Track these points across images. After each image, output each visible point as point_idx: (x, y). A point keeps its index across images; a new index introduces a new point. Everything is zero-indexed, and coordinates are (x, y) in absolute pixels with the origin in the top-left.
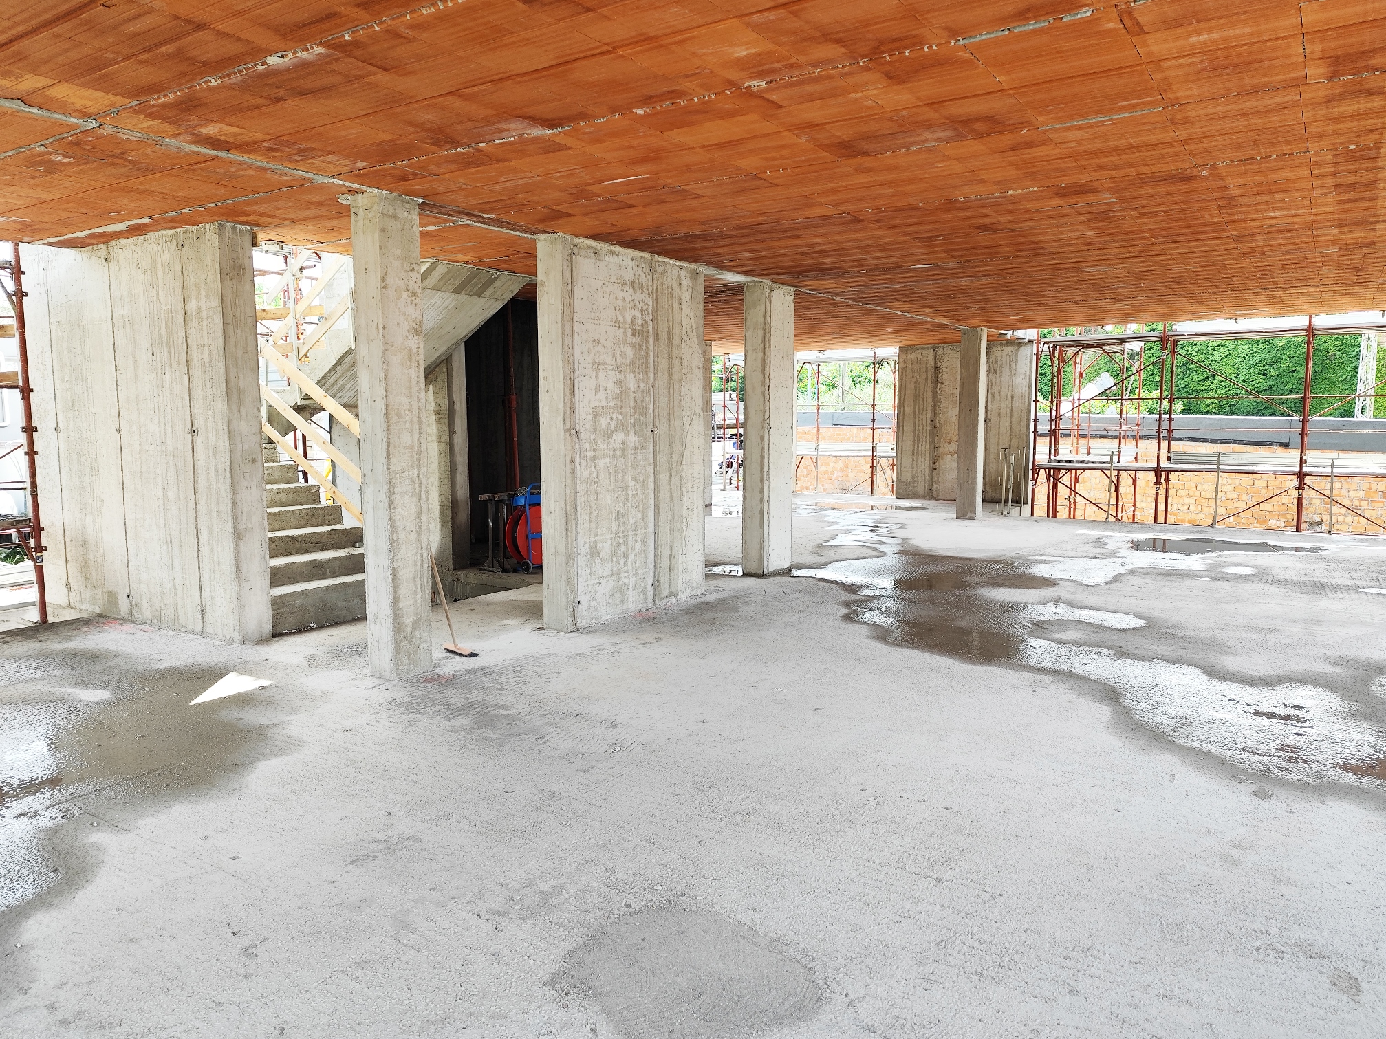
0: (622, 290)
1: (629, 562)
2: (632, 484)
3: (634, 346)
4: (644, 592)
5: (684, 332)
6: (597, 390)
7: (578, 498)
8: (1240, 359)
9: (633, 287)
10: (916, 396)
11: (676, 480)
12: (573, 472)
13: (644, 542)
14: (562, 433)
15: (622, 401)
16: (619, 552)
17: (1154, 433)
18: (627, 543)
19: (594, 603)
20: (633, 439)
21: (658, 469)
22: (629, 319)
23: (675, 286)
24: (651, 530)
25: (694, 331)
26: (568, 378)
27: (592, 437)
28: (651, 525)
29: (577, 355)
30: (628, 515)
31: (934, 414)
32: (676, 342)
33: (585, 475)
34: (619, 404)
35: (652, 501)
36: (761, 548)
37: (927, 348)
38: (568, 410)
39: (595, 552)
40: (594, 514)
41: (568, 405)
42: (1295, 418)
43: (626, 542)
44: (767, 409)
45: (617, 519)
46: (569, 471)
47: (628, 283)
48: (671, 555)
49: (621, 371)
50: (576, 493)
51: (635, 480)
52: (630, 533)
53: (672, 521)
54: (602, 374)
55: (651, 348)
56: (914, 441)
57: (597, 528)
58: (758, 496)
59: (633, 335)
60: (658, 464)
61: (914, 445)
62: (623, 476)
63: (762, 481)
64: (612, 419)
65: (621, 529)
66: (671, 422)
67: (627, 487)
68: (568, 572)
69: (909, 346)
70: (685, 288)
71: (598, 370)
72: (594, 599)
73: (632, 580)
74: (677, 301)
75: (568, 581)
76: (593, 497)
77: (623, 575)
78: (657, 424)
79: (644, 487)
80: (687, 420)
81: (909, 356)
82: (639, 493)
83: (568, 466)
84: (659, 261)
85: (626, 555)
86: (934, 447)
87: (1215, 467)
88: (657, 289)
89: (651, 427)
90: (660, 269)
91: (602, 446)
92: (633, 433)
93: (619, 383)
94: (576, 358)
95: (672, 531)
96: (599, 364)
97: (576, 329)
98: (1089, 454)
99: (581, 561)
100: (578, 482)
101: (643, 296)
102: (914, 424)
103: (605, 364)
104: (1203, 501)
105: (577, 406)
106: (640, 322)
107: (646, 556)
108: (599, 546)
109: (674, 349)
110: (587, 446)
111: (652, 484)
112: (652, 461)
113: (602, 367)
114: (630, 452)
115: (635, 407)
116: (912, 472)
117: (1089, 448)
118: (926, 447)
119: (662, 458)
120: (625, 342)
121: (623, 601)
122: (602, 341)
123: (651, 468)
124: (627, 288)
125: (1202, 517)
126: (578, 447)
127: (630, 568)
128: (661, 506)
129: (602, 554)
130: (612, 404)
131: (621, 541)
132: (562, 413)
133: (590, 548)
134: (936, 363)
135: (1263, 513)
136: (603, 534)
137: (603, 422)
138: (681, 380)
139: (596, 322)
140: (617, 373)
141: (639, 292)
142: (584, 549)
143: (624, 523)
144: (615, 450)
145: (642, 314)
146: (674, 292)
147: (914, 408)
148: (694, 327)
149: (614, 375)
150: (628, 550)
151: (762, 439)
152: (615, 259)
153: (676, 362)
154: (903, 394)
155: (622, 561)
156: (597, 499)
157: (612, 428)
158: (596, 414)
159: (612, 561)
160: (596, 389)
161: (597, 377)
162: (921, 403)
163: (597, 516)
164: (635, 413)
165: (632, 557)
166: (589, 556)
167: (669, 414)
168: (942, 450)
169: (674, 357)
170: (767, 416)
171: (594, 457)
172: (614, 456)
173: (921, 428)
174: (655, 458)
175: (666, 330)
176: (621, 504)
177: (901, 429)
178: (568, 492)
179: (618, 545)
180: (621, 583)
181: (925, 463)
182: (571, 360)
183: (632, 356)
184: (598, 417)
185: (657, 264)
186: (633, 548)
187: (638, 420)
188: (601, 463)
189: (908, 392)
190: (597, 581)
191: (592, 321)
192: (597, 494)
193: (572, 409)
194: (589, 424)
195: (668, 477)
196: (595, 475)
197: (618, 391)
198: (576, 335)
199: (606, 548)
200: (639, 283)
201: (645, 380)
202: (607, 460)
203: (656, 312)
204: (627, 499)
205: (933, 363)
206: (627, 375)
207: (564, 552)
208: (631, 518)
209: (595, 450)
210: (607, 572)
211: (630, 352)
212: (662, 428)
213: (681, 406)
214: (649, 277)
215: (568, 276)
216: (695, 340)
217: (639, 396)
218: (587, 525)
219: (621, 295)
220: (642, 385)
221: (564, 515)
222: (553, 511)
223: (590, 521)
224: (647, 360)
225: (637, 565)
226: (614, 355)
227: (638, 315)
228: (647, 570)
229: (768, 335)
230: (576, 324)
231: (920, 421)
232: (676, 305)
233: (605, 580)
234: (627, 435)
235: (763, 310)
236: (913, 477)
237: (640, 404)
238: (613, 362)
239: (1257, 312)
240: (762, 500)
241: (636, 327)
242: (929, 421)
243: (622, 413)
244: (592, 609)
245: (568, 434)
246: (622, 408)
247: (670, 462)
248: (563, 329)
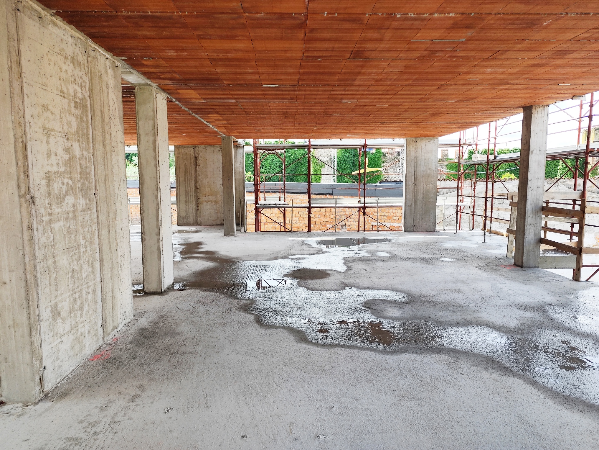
0: (65, 63)
1: (84, 313)
2: (82, 242)
3: (77, 117)
4: (96, 335)
5: (111, 112)
6: (49, 155)
7: (38, 265)
9: (73, 63)
10: (186, 172)
11: (112, 233)
12: (31, 239)
13: (94, 292)
14: (17, 199)
15: (70, 167)
16: (76, 306)
17: (306, 191)
18: (82, 296)
19: (58, 363)
20: (81, 202)
21: (100, 226)
22: (72, 92)
23: (103, 72)
24: (98, 279)
25: (117, 113)
26: (20, 140)
27: (47, 202)
28: (98, 275)
29: (28, 118)
30: (81, 271)
31: (196, 181)
32: (107, 119)
33: (43, 240)
34: (68, 170)
35: (98, 255)
37: (190, 147)
38: (22, 176)
39: (56, 313)
40: (53, 277)
41: (22, 169)
43: (81, 296)
44: (158, 176)
45: (73, 277)
46: (26, 238)
47: (69, 57)
48: (112, 296)
49: (68, 139)
50: (35, 260)
51: (85, 238)
52: (84, 286)
53: (112, 269)
54: (52, 140)
55: (90, 121)
56: (186, 195)
57: (56, 290)
58: (156, 238)
59: (76, 107)
60: (100, 222)
61: (186, 197)
62: (76, 236)
64: (63, 184)
65: (76, 285)
66: (107, 186)
67: (78, 247)
68: (31, 343)
69: (180, 146)
70: (110, 76)
71: (48, 135)
72: (58, 358)
73: (87, 327)
74: (105, 85)
75: (33, 352)
76: (51, 261)
77: (80, 326)
78: (98, 188)
79: (92, 243)
80: (117, 184)
81: (180, 151)
82: (88, 249)
83: (26, 234)
84: (91, 46)
85: (81, 308)
86: (197, 198)
88: (91, 70)
89: (93, 191)
90: (92, 53)
91: (57, 210)
92: (81, 197)
93: (67, 150)
94: (27, 121)
95: (112, 276)
96: (49, 130)
97: (25, 90)
99: (44, 326)
100: (37, 248)
101: (81, 74)
102: (186, 186)
103: (54, 131)
105: (30, 171)
106: (80, 95)
107: (96, 303)
108: (59, 306)
109: (106, 125)
110: (42, 211)
111: (97, 240)
112: (96, 220)
113: (52, 133)
114: (79, 214)
115: (81, 173)
116: (186, 211)
118: (193, 199)
119: (102, 217)
120: (70, 113)
121: (81, 350)
122: (50, 107)
123: (95, 227)
124: (68, 62)
126: (34, 212)
127: (85, 318)
128: (104, 257)
129: (62, 313)
130: (63, 169)
131: (77, 296)
132: (15, 178)
133: (52, 311)
134: (195, 155)
136: (62, 294)
137: (56, 186)
138: (111, 152)
139: (44, 87)
140: (65, 140)
141: (78, 69)
142: (46, 314)
143: (78, 279)
144: (67, 213)
145: (82, 90)
146: (103, 77)
147: (185, 178)
148: (117, 110)
149: (62, 143)
150: (82, 302)
151: (157, 197)
152: (60, 32)
153: (107, 136)
154: (178, 170)
155: (79, 313)
156: (55, 262)
157: (64, 192)
158: (49, 178)
159: (71, 317)
160: (48, 154)
161: (48, 142)
162: (189, 176)
163: (56, 278)
164: (81, 178)
165: (86, 308)
166: (51, 320)
167: (105, 180)
168: (201, 200)
169: (106, 131)
170: (158, 182)
171: (50, 222)
172: (67, 219)
173: (189, 189)
174: (98, 217)
175: (99, 108)
176: (75, 262)
177: (178, 189)
178: (27, 260)
179: (75, 301)
180: (79, 333)
181: (193, 207)
182: (22, 122)
183: (76, 126)
184: (51, 182)
185: (90, 48)
186: (86, 300)
187: (83, 185)
188: (57, 226)
189: (181, 170)
190: (59, 340)
191: (40, 86)
192: (54, 257)
193: (26, 174)
194: (43, 189)
195: (107, 232)
196: (52, 239)
197: (66, 157)
198: (25, 97)
199: (64, 306)
200: (78, 61)
201: (87, 149)
202: (61, 223)
203: (91, 90)
204: (80, 257)
205: (194, 155)
206: (73, 143)
207: (26, 322)
208: (83, 273)
209: (50, 214)
210: (68, 328)
211: (74, 123)
212: (101, 192)
213: (113, 173)
214: (85, 58)
216: (118, 120)
217: (83, 163)
218: (47, 290)
219: (65, 67)
220: (85, 153)
221: (23, 285)
222: (8, 281)
223: (50, 285)
224: (87, 132)
225: (90, 313)
226: (61, 123)
227: (79, 89)
228: (97, 315)
229: (156, 125)
230: (25, 85)
231: (189, 186)
232: (105, 88)
233: (66, 336)
234: (76, 198)
236: (187, 214)
237: (84, 170)
238: (61, 130)
240: (158, 240)
241: (77, 100)
242: (193, 185)
243: (71, 178)
244: (56, 369)
245: (23, 200)
246: (71, 173)
247: (108, 220)
248: (11, 87)
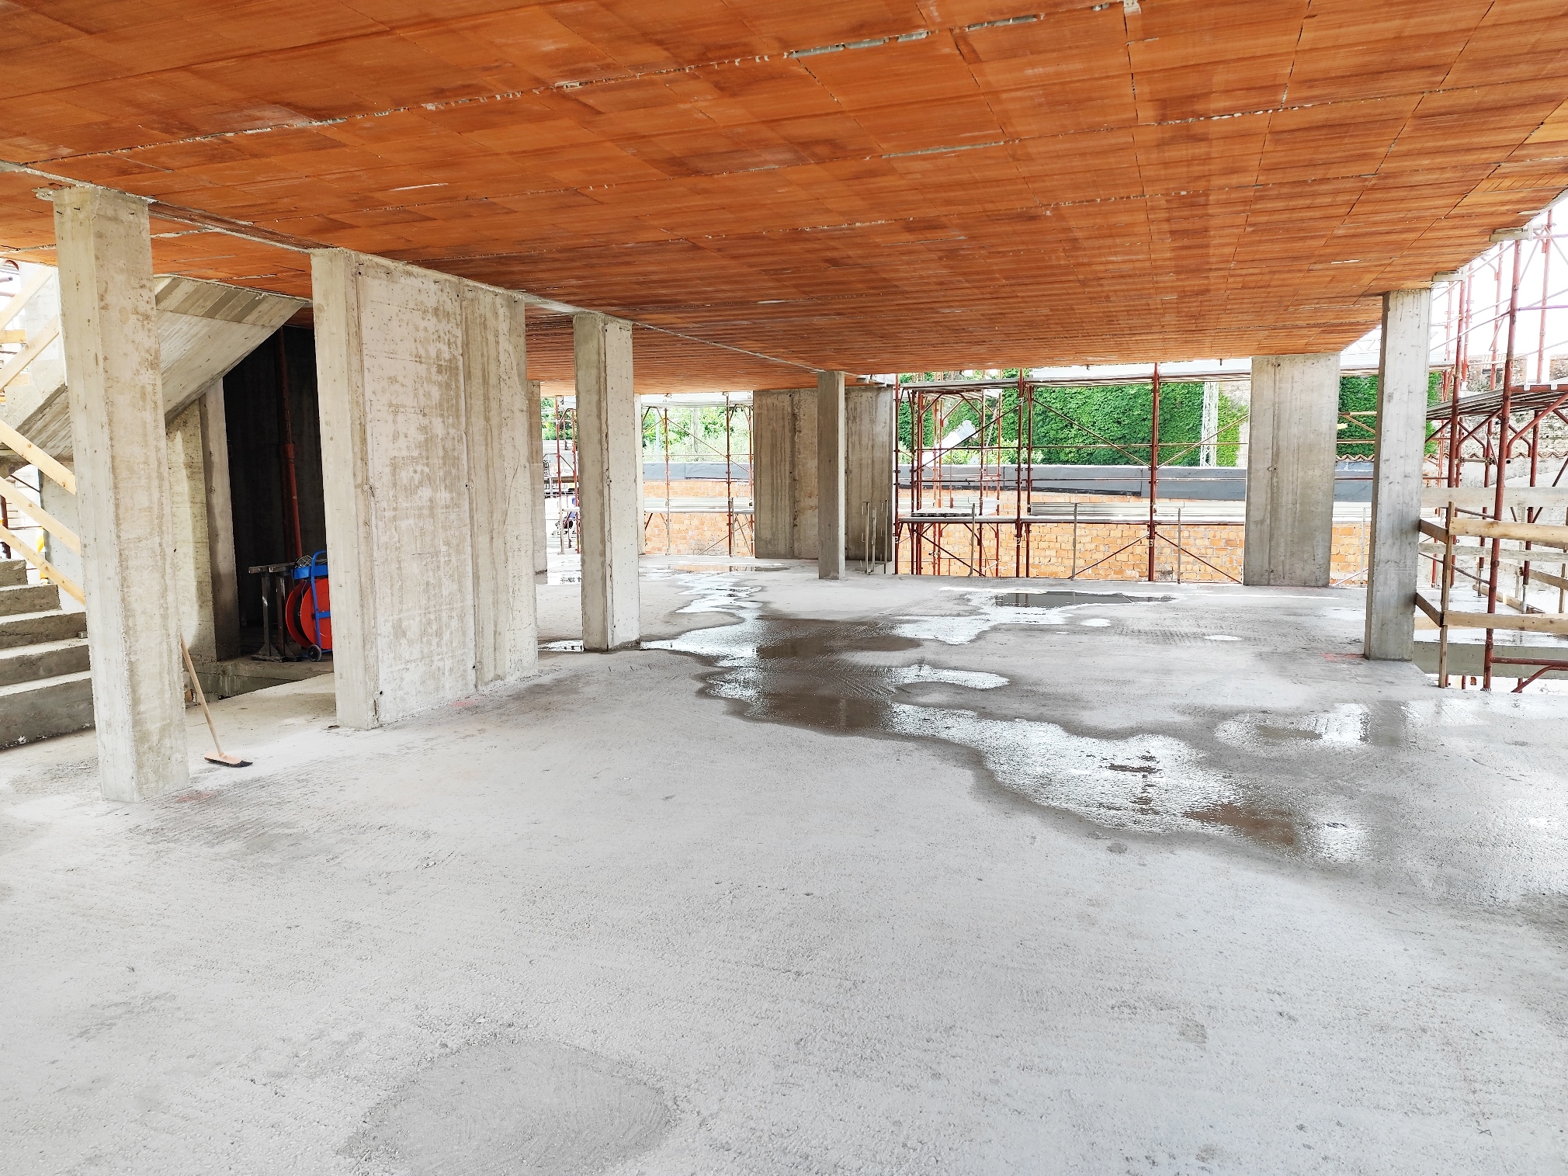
0: (423, 319)
1: (443, 642)
2: (444, 549)
3: (440, 385)
4: (464, 676)
5: (502, 369)
6: (396, 437)
7: (376, 567)
8: (1097, 407)
9: (437, 315)
10: (773, 446)
11: (498, 543)
12: (368, 536)
13: (461, 618)
14: (353, 489)
15: (427, 450)
16: (430, 630)
17: (1014, 484)
18: (440, 620)
19: (400, 693)
20: (444, 496)
21: (476, 530)
22: (433, 354)
23: (489, 315)
24: (469, 602)
25: (515, 368)
26: (358, 422)
27: (391, 494)
28: (469, 597)
29: (368, 395)
30: (440, 586)
31: (793, 464)
32: (493, 381)
33: (384, 539)
34: (424, 454)
35: (469, 569)
36: (605, 619)
37: (783, 393)
38: (359, 462)
39: (399, 632)
40: (397, 586)
41: (359, 456)
42: (1146, 467)
43: (438, 619)
44: (606, 460)
45: (426, 591)
46: (362, 534)
47: (430, 310)
48: (495, 632)
49: (425, 415)
50: (372, 561)
51: (448, 544)
52: (444, 607)
53: (495, 591)
54: (400, 418)
55: (462, 388)
56: (772, 496)
57: (401, 603)
58: (599, 560)
59: (439, 372)
60: (476, 524)
61: (773, 499)
62: (433, 540)
63: (603, 542)
64: (415, 472)
65: (432, 603)
66: (490, 475)
67: (437, 553)
68: (365, 658)
69: (763, 391)
70: (501, 318)
71: (396, 413)
72: (400, 688)
73: (448, 663)
74: (493, 333)
75: (366, 668)
76: (394, 566)
77: (436, 658)
78: (473, 477)
79: (459, 552)
80: (509, 473)
81: (764, 402)
82: (453, 559)
83: (362, 529)
84: (468, 286)
85: (439, 634)
86: (794, 501)
87: (1072, 518)
88: (466, 318)
89: (466, 481)
90: (470, 295)
91: (405, 505)
92: (443, 489)
93: (423, 429)
94: (367, 399)
95: (496, 603)
96: (397, 406)
97: (366, 364)
98: (952, 506)
99: (382, 643)
100: (375, 548)
101: (449, 327)
102: (773, 476)
103: (404, 406)
104: (1063, 552)
105: (370, 456)
106: (447, 356)
107: (464, 634)
108: (405, 624)
109: (491, 389)
110: (384, 504)
111: (470, 549)
112: (468, 521)
113: (402, 410)
114: (440, 511)
115: (444, 458)
116: (772, 528)
117: (952, 500)
118: (786, 502)
119: (481, 517)
120: (429, 380)
121: (437, 689)
122: (400, 379)
123: (467, 531)
124: (429, 316)
125: (1063, 569)
126: (373, 505)
127: (444, 649)
128: (481, 574)
129: (408, 633)
130: (415, 453)
131: (432, 617)
132: (352, 465)
133: (394, 628)
134: (793, 409)
135: (1119, 564)
136: (408, 610)
137: (405, 476)
138: (500, 427)
139: (391, 356)
140: (421, 417)
141: (444, 322)
142: (385, 628)
143: (435, 595)
144: (420, 509)
145: (450, 348)
146: (488, 323)
147: (772, 460)
148: (514, 364)
149: (417, 420)
150: (441, 628)
151: (602, 493)
152: (416, 283)
153: (494, 405)
154: (759, 443)
155: (435, 641)
156: (400, 568)
157: (416, 482)
158: (395, 467)
159: (422, 642)
160: (394, 436)
161: (395, 422)
162: (779, 453)
163: (401, 587)
164: (444, 464)
165: (446, 636)
166: (392, 637)
167: (487, 466)
168: (802, 504)
169: (491, 398)
170: (605, 468)
171: (395, 518)
172: (420, 516)
173: (779, 481)
174: (472, 518)
175: (479, 366)
176: (431, 573)
177: (758, 482)
178: (362, 562)
179: (429, 623)
180: (434, 667)
181: (785, 518)
182: (361, 401)
183: (438, 397)
184: (398, 470)
185: (466, 288)
186: (448, 626)
187: (448, 473)
188: (403, 524)
189: (765, 441)
190: (403, 666)
191: (386, 355)
192: (399, 562)
193: (364, 460)
194: (387, 478)
195: (488, 539)
196: (396, 539)
197: (422, 438)
198: (366, 371)
199: (413, 626)
200: (444, 311)
201: (455, 426)
202: (411, 521)
203: (466, 345)
204: (438, 567)
205: (790, 410)
206: (433, 420)
207: (360, 633)
208: (444, 590)
209: (395, 509)
210: (416, 654)
211: (436, 392)
212: (479, 482)
213: (501, 456)
214: (457, 304)
215: (353, 300)
216: (516, 378)
217: (449, 444)
218: (388, 600)
219: (422, 324)
220: (452, 431)
221: (358, 588)
222: (344, 585)
223: (392, 595)
224: (457, 403)
225: (454, 645)
226: (415, 395)
227: (445, 348)
228: (466, 650)
229: (603, 374)
230: (365, 358)
231: (779, 474)
232: (491, 338)
233: (413, 665)
234: (435, 490)
235: (596, 346)
236: (773, 535)
237: (450, 453)
238: (415, 404)
239: (1108, 358)
240: (603, 564)
241: (442, 363)
242: (788, 473)
243: (427, 465)
244: (398, 700)
245: (359, 490)
246: (427, 458)
247: (490, 522)
248: (349, 363)
